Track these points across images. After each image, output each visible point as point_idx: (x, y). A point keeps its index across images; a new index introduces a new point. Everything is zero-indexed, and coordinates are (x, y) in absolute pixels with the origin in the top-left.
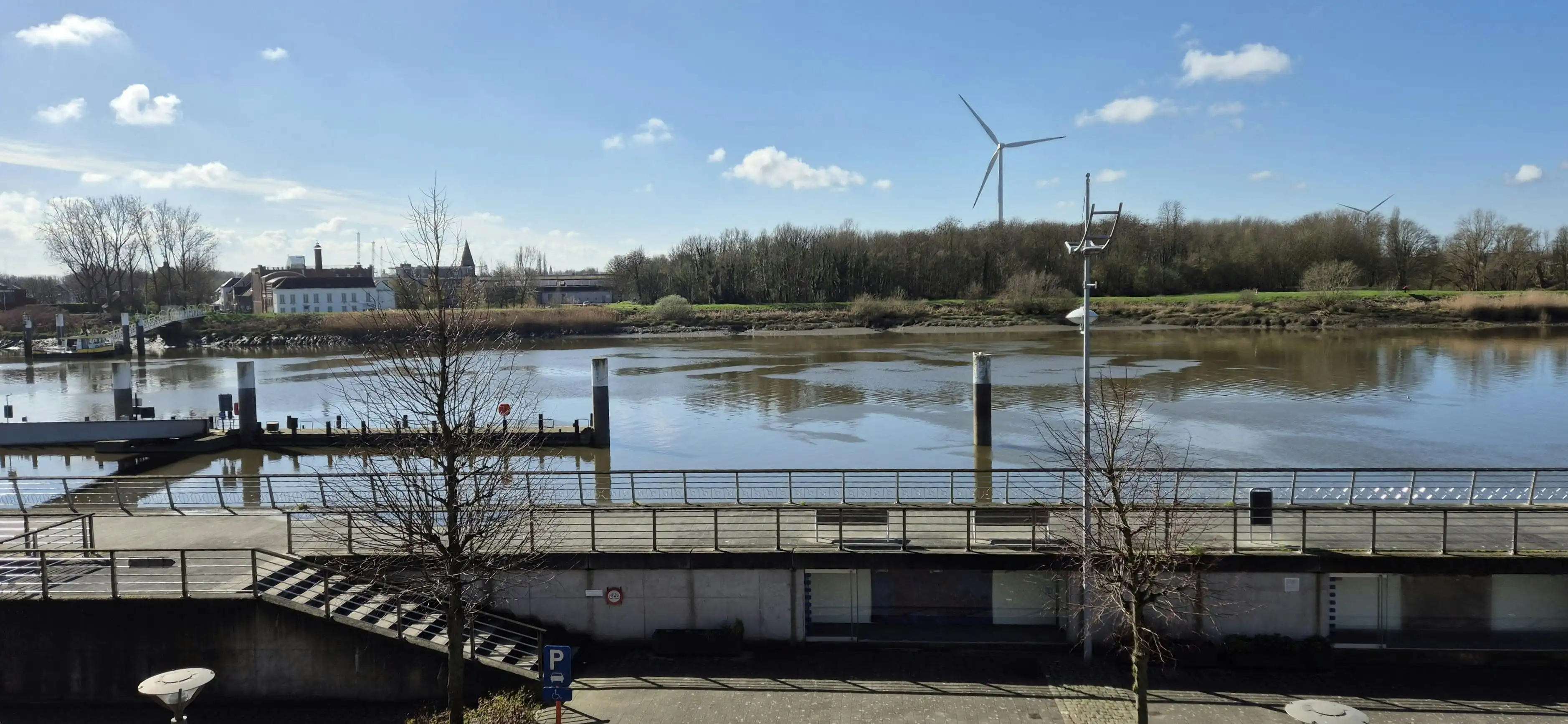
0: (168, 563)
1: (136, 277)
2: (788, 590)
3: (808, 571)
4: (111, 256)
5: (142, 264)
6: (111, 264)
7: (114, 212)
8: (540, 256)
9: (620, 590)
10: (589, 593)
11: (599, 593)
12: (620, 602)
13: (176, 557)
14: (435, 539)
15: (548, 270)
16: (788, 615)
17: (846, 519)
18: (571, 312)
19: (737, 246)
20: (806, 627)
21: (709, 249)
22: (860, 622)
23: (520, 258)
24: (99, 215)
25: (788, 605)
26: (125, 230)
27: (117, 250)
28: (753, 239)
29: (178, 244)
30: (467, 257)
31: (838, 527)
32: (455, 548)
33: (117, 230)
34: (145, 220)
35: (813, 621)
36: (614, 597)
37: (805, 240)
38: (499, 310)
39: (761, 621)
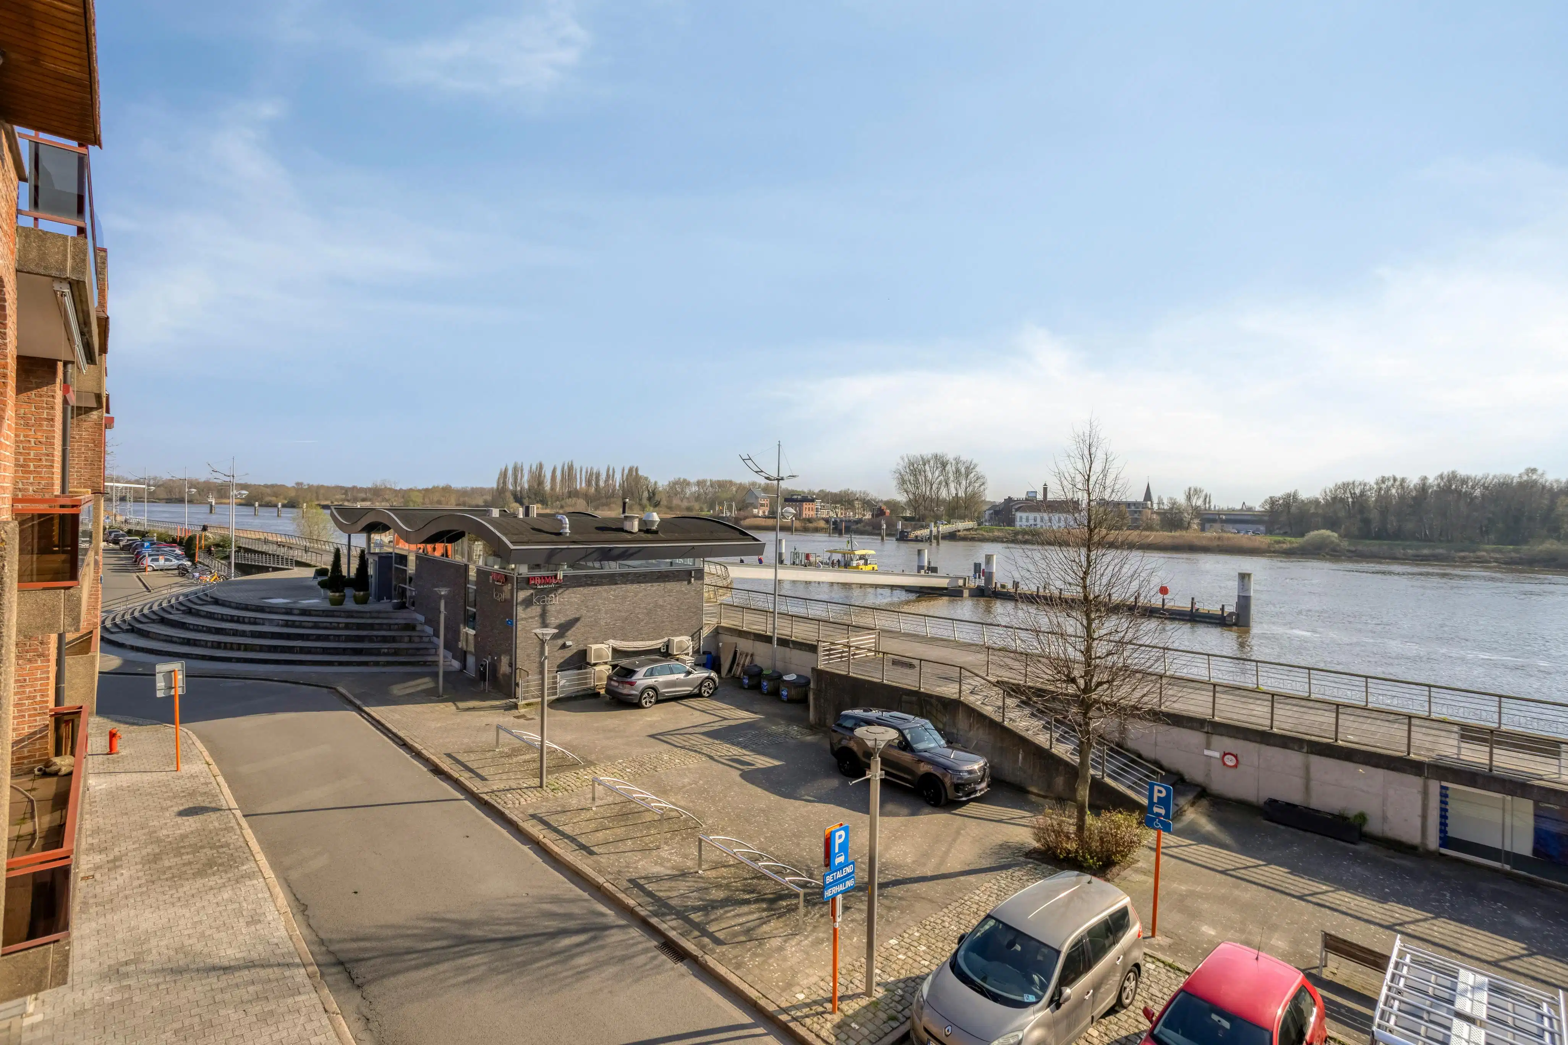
0: (911, 666)
1: (938, 501)
2: (1419, 798)
3: (1444, 784)
4: (928, 489)
5: (944, 494)
6: (928, 493)
7: (932, 462)
8: (1206, 496)
9: (1236, 757)
10: (1207, 752)
11: (1217, 755)
12: (1236, 766)
13: (916, 663)
14: (1073, 681)
15: (1212, 507)
16: (1418, 822)
17: (1499, 743)
18: (1229, 539)
19: (1394, 491)
20: (1441, 838)
21: (1362, 493)
22: (1515, 851)
23: (1189, 498)
24: (924, 465)
25: (1419, 811)
26: (937, 473)
27: (931, 485)
28: (1412, 486)
29: (964, 482)
30: (1148, 496)
31: (1487, 749)
32: (1087, 690)
33: (933, 474)
34: (948, 467)
35: (1450, 834)
36: (1230, 761)
37: (1473, 487)
38: (1170, 534)
39: (1385, 819)
